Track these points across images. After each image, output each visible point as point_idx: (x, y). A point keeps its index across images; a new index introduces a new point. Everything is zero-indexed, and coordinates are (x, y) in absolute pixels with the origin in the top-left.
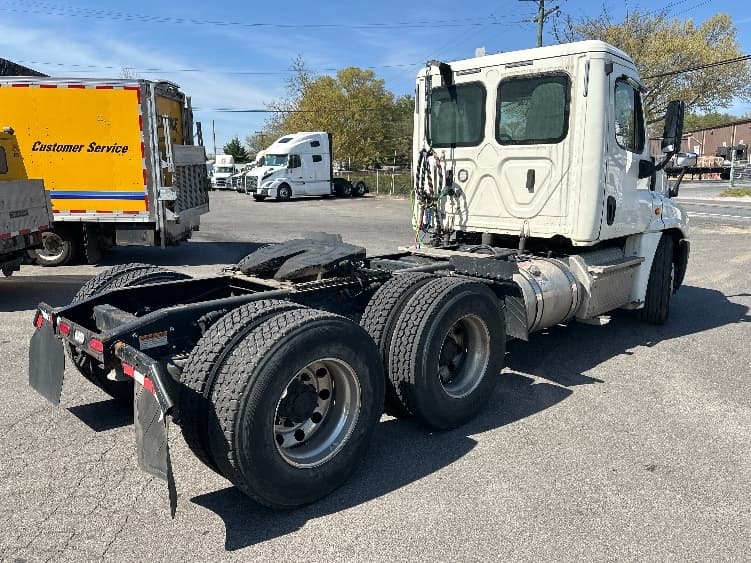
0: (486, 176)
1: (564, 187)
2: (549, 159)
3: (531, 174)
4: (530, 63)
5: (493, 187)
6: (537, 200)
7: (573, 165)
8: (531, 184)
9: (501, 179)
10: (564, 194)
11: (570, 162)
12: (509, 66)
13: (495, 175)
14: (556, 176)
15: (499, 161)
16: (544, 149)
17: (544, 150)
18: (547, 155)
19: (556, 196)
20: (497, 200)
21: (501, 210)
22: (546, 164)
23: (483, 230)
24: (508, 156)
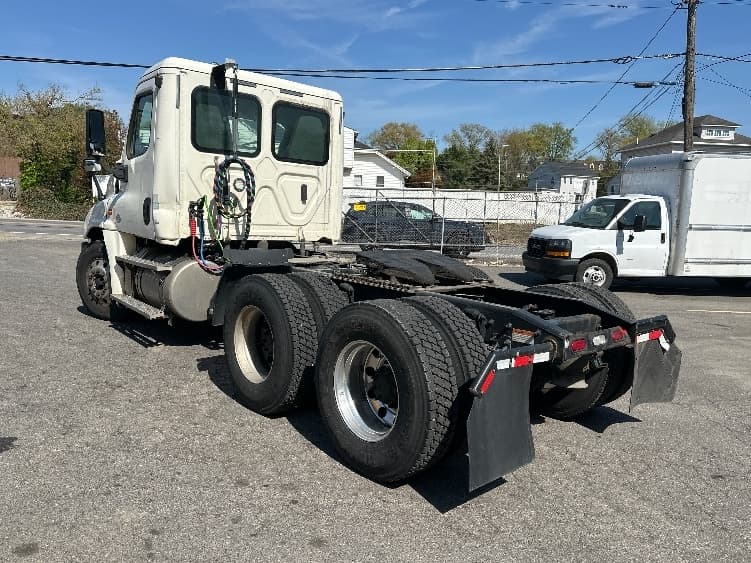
0: (266, 187)
1: (327, 201)
2: (317, 178)
3: (304, 188)
4: (300, 95)
5: (271, 197)
6: (309, 210)
7: (332, 184)
8: (304, 198)
9: (278, 191)
10: (327, 207)
11: (330, 181)
12: (283, 91)
13: (274, 187)
14: (322, 191)
15: (277, 174)
16: (313, 169)
18: (316, 175)
19: (321, 208)
20: (275, 209)
21: (279, 219)
22: (314, 181)
23: (261, 239)
24: (284, 171)
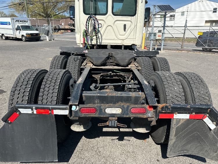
0: (109, 26)
1: (135, 30)
2: (131, 21)
3: (125, 26)
5: (112, 30)
6: (127, 34)
7: (138, 23)
8: (125, 29)
9: (114, 27)
10: (135, 32)
11: (137, 22)
13: (113, 26)
14: (133, 26)
15: (114, 21)
17: (129, 18)
18: (130, 20)
19: (132, 33)
20: (113, 34)
21: (114, 37)
22: (130, 23)
23: (108, 44)
24: (116, 20)
